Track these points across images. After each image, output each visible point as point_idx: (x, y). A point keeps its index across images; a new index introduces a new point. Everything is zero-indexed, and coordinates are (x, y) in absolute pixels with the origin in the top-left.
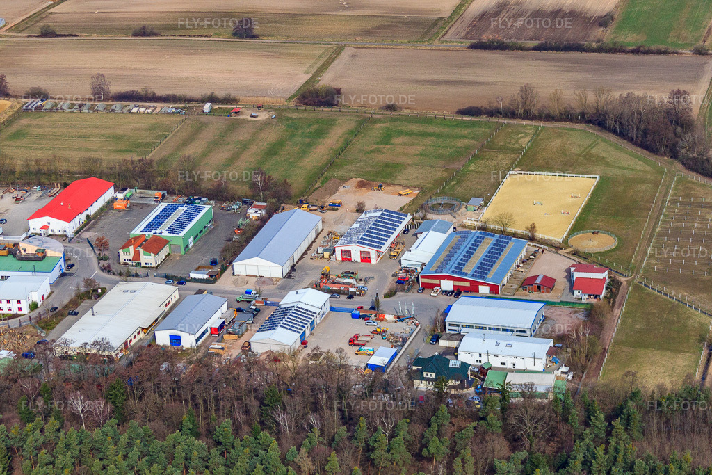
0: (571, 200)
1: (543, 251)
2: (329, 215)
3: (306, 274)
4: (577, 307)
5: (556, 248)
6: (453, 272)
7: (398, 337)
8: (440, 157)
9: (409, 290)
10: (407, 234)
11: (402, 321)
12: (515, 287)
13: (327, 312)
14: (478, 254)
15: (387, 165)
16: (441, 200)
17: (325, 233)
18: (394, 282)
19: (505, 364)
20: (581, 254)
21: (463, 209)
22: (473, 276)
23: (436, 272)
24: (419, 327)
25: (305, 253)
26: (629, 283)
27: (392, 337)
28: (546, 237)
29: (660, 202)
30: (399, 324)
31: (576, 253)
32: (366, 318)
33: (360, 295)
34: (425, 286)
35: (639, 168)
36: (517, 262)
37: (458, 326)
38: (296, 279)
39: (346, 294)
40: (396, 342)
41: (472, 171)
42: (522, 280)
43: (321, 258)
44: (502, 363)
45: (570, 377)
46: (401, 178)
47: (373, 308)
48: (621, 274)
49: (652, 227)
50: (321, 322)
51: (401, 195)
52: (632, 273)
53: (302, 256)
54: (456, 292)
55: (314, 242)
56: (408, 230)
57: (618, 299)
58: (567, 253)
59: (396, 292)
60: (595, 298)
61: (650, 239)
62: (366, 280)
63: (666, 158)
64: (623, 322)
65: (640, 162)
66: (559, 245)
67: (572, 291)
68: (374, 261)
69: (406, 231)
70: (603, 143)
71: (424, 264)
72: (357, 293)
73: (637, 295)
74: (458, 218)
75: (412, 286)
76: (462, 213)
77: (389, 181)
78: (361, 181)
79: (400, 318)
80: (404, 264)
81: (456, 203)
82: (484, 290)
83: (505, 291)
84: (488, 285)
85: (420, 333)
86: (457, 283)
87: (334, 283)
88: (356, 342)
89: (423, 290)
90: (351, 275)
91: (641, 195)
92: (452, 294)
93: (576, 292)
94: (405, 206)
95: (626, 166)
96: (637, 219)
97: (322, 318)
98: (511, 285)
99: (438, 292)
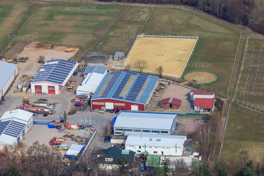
0: (182, 52)
1: (169, 84)
2: (21, 65)
3: (12, 102)
4: (197, 117)
5: (177, 81)
6: (113, 97)
7: (82, 138)
8: (89, 27)
9: (84, 110)
10: (76, 75)
11: (83, 128)
12: (155, 106)
13: (31, 125)
14: (128, 86)
15: (54, 33)
16: (94, 54)
17: (20, 76)
18: (73, 105)
19: (156, 152)
20: (194, 85)
21: (111, 59)
22: (127, 99)
23: (102, 97)
24: (95, 132)
25: (9, 89)
26: (228, 102)
27: (79, 139)
28: (169, 75)
29: (241, 52)
30: (81, 130)
31: (190, 85)
32: (58, 128)
33: (52, 114)
34: (95, 107)
35: (223, 32)
36: (154, 90)
37: (122, 130)
38: (6, 105)
39: (42, 114)
40: (81, 141)
41: (112, 36)
42: (159, 102)
43: (20, 92)
44: (154, 152)
45: (200, 159)
46: (65, 41)
47: (62, 121)
48: (222, 96)
49: (237, 68)
50: (29, 131)
51: (67, 52)
52: (230, 96)
54: (115, 110)
55: (13, 82)
56: (77, 73)
57: (223, 112)
58: (185, 85)
59: (75, 111)
60: (209, 111)
61: (237, 75)
62: (54, 104)
63: (240, 25)
64: (228, 125)
65: (223, 28)
66: (178, 80)
67: (192, 107)
68: (57, 92)
69: (75, 74)
70: (197, 17)
71: (91, 93)
72: (50, 112)
73: (235, 109)
74: (108, 65)
75: (86, 107)
76: (110, 62)
77: (57, 43)
78: (38, 44)
79: (81, 127)
80: (78, 93)
81: (106, 56)
82: (134, 108)
83: (148, 109)
84: (137, 104)
85: (96, 136)
86: (117, 104)
87: (33, 106)
88: (55, 142)
89: (94, 109)
90: (44, 101)
91: (227, 48)
92: (113, 111)
93: (196, 108)
94: (71, 59)
95: (214, 31)
96: (227, 63)
97: (29, 128)
98: (151, 105)
99: (105, 110)
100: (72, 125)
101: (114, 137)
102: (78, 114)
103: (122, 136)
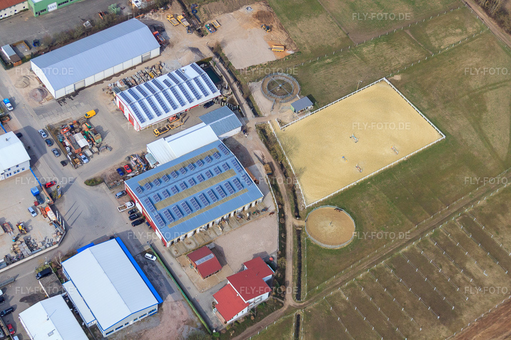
0: (386, 152)
3: (77, 105)
5: (296, 211)
9: (114, 187)
10: (206, 108)
12: (192, 247)
18: (118, 167)
20: (302, 237)
21: (290, 104)
23: (138, 188)
24: (56, 246)
29: (455, 210)
30: (51, 228)
35: (497, 146)
38: (63, 107)
41: (361, 54)
43: (110, 93)
46: (300, 26)
49: (405, 241)
50: (6, 180)
52: (308, 299)
53: (104, 80)
58: (294, 227)
59: (102, 181)
61: (381, 260)
62: (101, 149)
66: (302, 209)
68: (135, 128)
69: (208, 105)
74: (274, 112)
76: (283, 108)
77: (288, 23)
78: (263, 11)
81: (296, 91)
84: (160, 234)
91: (452, 187)
92: (136, 218)
94: (255, 66)
95: (489, 136)
96: (407, 220)
97: (10, 176)
98: (192, 241)
99: (128, 208)
100: (50, 211)
101: (48, 279)
102: (97, 190)
103: (59, 284)
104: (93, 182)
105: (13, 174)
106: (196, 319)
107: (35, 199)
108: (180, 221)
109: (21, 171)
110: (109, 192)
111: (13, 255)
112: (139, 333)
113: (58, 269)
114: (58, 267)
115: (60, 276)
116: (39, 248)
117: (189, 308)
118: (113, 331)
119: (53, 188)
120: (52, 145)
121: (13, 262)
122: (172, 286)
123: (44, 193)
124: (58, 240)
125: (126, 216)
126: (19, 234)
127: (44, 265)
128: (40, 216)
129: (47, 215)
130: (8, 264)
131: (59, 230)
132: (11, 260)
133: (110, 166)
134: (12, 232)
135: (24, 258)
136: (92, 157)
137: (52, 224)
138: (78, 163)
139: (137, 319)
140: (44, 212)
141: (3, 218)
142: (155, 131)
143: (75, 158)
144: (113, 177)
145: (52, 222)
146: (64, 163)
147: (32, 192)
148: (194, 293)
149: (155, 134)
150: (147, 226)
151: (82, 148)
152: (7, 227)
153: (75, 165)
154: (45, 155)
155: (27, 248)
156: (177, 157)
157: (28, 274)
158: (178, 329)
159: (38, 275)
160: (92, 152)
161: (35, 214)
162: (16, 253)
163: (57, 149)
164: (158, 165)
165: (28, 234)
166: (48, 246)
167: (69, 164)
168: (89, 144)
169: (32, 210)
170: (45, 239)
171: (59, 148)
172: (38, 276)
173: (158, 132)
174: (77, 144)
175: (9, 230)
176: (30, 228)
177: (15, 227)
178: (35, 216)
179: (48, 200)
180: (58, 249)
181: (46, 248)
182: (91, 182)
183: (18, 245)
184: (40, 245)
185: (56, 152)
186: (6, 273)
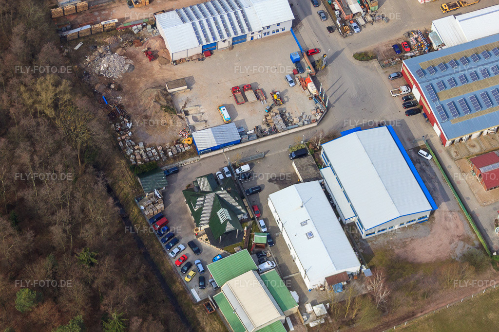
6: (427, 86)
9: (387, 66)
12: (476, 150)
18: (394, 43)
22: (438, 107)
24: (315, 124)
34: (404, 75)
39: (335, 22)
44: (289, 245)
45: (313, 324)
50: (261, 39)
54: (415, 107)
59: (374, 57)
71: (441, 46)
75: (397, 63)
84: (440, 130)
92: (410, 106)
97: (267, 36)
98: (476, 144)
99: (403, 93)
100: (311, 83)
101: (304, 161)
102: (367, 67)
103: (316, 169)
104: (363, 57)
105: (271, 34)
106: (473, 236)
107: (294, 66)
108: (466, 118)
109: (281, 31)
110: (381, 71)
111: (264, 127)
112: (404, 240)
113: (315, 151)
114: (316, 149)
115: (317, 160)
116: (295, 124)
117: (465, 222)
118: (374, 233)
119: (316, 57)
120: (318, 6)
121: (264, 136)
122: (447, 193)
123: (305, 61)
124: (318, 118)
125: (400, 103)
126: (273, 105)
127: (299, 145)
128: (298, 87)
129: (307, 87)
130: (258, 137)
131: (319, 106)
132: (262, 132)
133: (385, 41)
134: (265, 100)
135: (277, 132)
136: (364, 26)
137: (312, 98)
138: (348, 32)
139: (403, 224)
140: (304, 83)
141: (256, 83)
142: (443, 6)
143: (345, 26)
144: (387, 54)
145: (312, 96)
146: (331, 29)
147: (291, 57)
148: (474, 206)
149: (443, 9)
150: (423, 117)
151: (354, 15)
152: (260, 94)
153: (344, 33)
154: (310, 17)
155: (281, 122)
156: (468, 41)
157: (280, 151)
158: (450, 243)
159: (291, 154)
160: (365, 20)
161: (293, 84)
162: (268, 125)
163: (323, 12)
164: (443, 48)
165: (283, 106)
166: (306, 123)
167: (336, 31)
168: (362, 11)
169: (290, 79)
170: (303, 114)
171: (326, 11)
172: (291, 156)
173: (447, 8)
174: (349, 8)
175: (262, 98)
176: (286, 99)
177: (269, 95)
178: (293, 86)
179: (309, 70)
180: (317, 128)
181: (304, 125)
182: (361, 57)
183: (272, 116)
184: (296, 120)
185: (323, 15)
186: (254, 147)
